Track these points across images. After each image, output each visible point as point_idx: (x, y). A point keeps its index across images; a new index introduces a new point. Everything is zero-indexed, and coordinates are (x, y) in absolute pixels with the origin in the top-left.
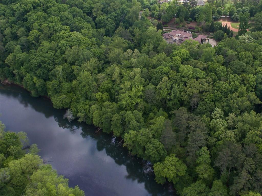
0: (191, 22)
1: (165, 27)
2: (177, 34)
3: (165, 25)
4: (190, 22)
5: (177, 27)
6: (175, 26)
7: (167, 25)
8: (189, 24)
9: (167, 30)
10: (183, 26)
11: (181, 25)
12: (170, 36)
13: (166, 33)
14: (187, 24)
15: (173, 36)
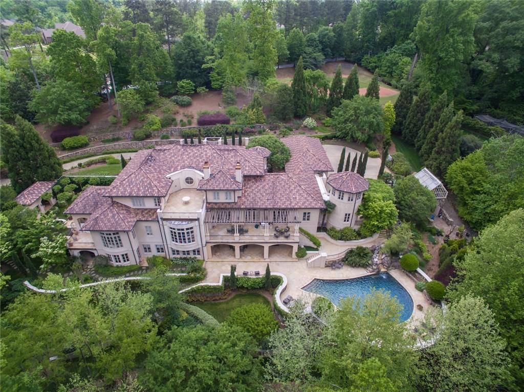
0: (195, 94)
1: (72, 148)
2: (173, 175)
3: (67, 141)
4: (191, 96)
5: (140, 133)
6: (128, 131)
7: (82, 138)
8: (188, 105)
9: (89, 164)
10: (168, 123)
11: (155, 118)
12: (129, 203)
13: (90, 190)
14: (181, 111)
15: (158, 199)
